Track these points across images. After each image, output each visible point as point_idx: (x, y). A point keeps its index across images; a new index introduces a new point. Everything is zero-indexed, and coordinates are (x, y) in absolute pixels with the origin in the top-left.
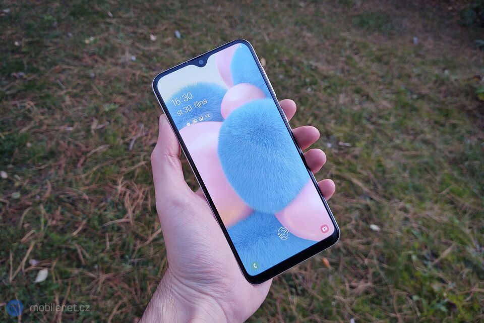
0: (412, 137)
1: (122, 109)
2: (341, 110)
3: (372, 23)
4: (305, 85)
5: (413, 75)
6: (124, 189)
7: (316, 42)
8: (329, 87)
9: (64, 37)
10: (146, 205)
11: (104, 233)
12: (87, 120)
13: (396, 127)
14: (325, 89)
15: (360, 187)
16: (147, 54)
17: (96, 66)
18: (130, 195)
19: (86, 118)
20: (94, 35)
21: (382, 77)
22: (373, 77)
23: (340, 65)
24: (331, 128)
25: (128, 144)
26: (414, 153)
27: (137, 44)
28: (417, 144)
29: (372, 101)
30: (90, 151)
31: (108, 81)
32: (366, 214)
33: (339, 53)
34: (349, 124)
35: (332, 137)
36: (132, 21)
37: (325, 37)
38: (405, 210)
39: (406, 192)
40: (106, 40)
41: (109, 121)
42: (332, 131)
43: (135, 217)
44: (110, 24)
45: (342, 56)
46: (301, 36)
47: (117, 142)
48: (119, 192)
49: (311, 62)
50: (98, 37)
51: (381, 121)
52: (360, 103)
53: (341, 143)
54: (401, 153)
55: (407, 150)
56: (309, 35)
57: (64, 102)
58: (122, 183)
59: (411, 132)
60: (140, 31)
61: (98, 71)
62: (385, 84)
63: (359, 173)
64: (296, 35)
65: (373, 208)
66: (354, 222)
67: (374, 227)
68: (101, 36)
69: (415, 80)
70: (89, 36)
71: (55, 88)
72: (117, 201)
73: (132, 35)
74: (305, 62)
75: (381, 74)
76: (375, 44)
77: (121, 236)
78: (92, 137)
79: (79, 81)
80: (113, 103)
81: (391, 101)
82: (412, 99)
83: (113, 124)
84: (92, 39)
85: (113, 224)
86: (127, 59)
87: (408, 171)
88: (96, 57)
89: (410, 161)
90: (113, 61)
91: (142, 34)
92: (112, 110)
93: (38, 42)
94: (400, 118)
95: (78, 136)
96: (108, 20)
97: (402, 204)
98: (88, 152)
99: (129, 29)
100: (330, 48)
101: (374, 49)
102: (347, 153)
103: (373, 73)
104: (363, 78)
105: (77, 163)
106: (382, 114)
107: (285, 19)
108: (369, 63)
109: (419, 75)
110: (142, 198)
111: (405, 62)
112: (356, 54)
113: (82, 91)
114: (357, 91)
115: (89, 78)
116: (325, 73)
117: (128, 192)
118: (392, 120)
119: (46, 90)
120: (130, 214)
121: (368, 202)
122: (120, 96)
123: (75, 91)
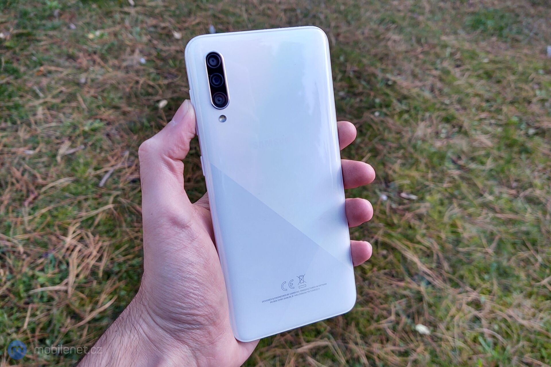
0: (513, 192)
1: (108, 128)
2: (415, 147)
3: (490, 23)
4: (372, 107)
5: (534, 100)
6: (74, 242)
7: (403, 47)
8: (407, 112)
9: (64, 29)
10: (98, 267)
11: (27, 303)
12: (58, 141)
13: (492, 175)
14: (401, 114)
15: (415, 264)
16: (164, 54)
17: (91, 69)
18: (80, 251)
19: (57, 138)
20: (102, 28)
21: (488, 101)
22: (475, 101)
23: (430, 81)
24: (394, 172)
25: (100, 178)
26: (511, 216)
27: (155, 42)
28: (519, 204)
29: (466, 134)
30: (47, 185)
31: (100, 90)
32: (415, 306)
33: (433, 64)
34: (422, 167)
35: (392, 185)
36: (157, 11)
37: (419, 41)
38: (477, 305)
39: (486, 277)
40: (115, 35)
41: (85, 144)
42: (395, 176)
43: (76, 284)
44: (128, 14)
45: (436, 69)
46: (384, 39)
47: (87, 174)
48: (67, 246)
49: (389, 76)
50: (106, 31)
51: (473, 166)
52: (448, 137)
53: (404, 195)
54: (491, 215)
55: (502, 211)
56: (396, 37)
57: (35, 115)
58: (74, 232)
59: (514, 184)
60: (163, 25)
61: (93, 76)
62: (490, 112)
63: (419, 243)
64: (377, 37)
65: (427, 298)
66: (393, 317)
67: (422, 328)
68: (112, 29)
69: (535, 108)
70: (96, 29)
71: (29, 97)
72: (61, 257)
73: (152, 29)
74: (380, 75)
75: (487, 95)
76: (488, 52)
77: (49, 310)
78: (56, 165)
79: (63, 89)
80: (99, 121)
81: (494, 136)
82: (527, 135)
83: (89, 148)
84: (98, 33)
85: (43, 292)
86: (135, 62)
87: (494, 245)
88: (96, 57)
89: (502, 228)
90: (116, 62)
91: (164, 28)
92: (94, 130)
93: (28, 34)
94: (501, 162)
95: (38, 163)
96: (126, 9)
97: (473, 295)
98: (43, 186)
99: (152, 21)
100: (421, 56)
101: (486, 61)
102: (408, 210)
103: (477, 95)
104: (460, 101)
105: (25, 200)
106: (476, 154)
107: (368, 14)
108: (473, 80)
109: (543, 101)
110: (95, 256)
111: (526, 82)
112: (458, 66)
113: (63, 102)
114: (447, 120)
115: (78, 84)
116: (405, 92)
117: (80, 246)
118: (490, 164)
119: (17, 99)
120: (71, 279)
121: (423, 288)
122: (111, 111)
123: (55, 101)
